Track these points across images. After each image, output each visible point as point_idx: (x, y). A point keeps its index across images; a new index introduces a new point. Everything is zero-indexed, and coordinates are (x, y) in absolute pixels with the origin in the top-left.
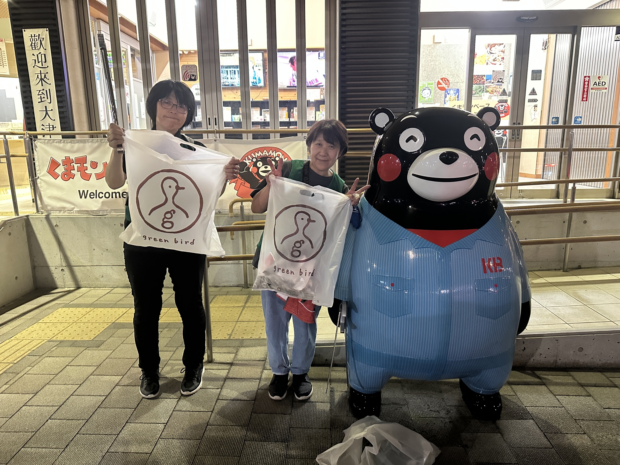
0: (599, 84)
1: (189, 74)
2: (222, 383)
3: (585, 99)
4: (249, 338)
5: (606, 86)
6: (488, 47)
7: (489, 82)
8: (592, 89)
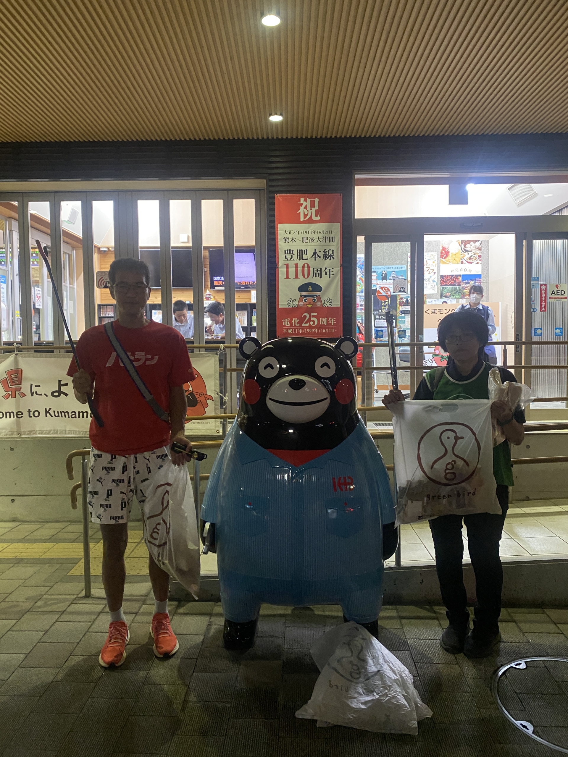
0: (557, 292)
1: (105, 281)
2: (96, 617)
3: (543, 309)
4: (136, 574)
5: (566, 295)
6: (462, 244)
7: (466, 282)
8: (550, 298)
